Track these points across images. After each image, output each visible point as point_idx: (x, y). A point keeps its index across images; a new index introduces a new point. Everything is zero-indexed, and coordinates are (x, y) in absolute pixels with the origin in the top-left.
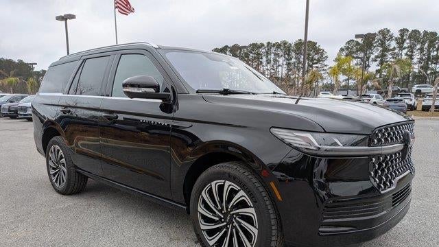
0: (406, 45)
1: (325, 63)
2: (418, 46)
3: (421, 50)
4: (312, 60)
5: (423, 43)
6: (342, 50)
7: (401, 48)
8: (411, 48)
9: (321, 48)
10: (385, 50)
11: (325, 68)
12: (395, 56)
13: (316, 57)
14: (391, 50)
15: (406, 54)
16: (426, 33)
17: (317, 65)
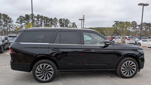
0: (39, 20)
1: (12, 23)
2: (43, 21)
3: (44, 22)
4: (7, 21)
5: (44, 20)
6: (18, 19)
7: (39, 21)
8: (41, 21)
9: (10, 17)
10: (33, 21)
11: (13, 25)
12: (37, 23)
13: (8, 20)
14: (35, 21)
15: (40, 23)
16: (44, 17)
17: (9, 24)
